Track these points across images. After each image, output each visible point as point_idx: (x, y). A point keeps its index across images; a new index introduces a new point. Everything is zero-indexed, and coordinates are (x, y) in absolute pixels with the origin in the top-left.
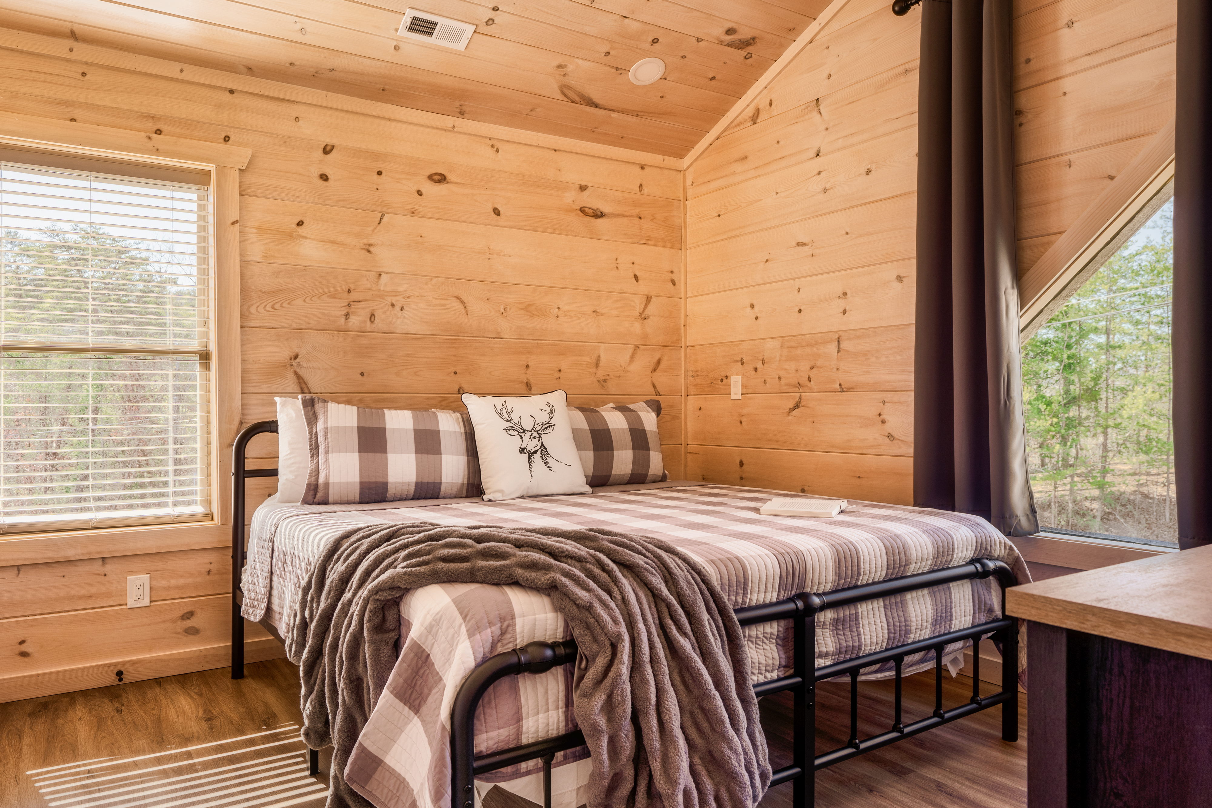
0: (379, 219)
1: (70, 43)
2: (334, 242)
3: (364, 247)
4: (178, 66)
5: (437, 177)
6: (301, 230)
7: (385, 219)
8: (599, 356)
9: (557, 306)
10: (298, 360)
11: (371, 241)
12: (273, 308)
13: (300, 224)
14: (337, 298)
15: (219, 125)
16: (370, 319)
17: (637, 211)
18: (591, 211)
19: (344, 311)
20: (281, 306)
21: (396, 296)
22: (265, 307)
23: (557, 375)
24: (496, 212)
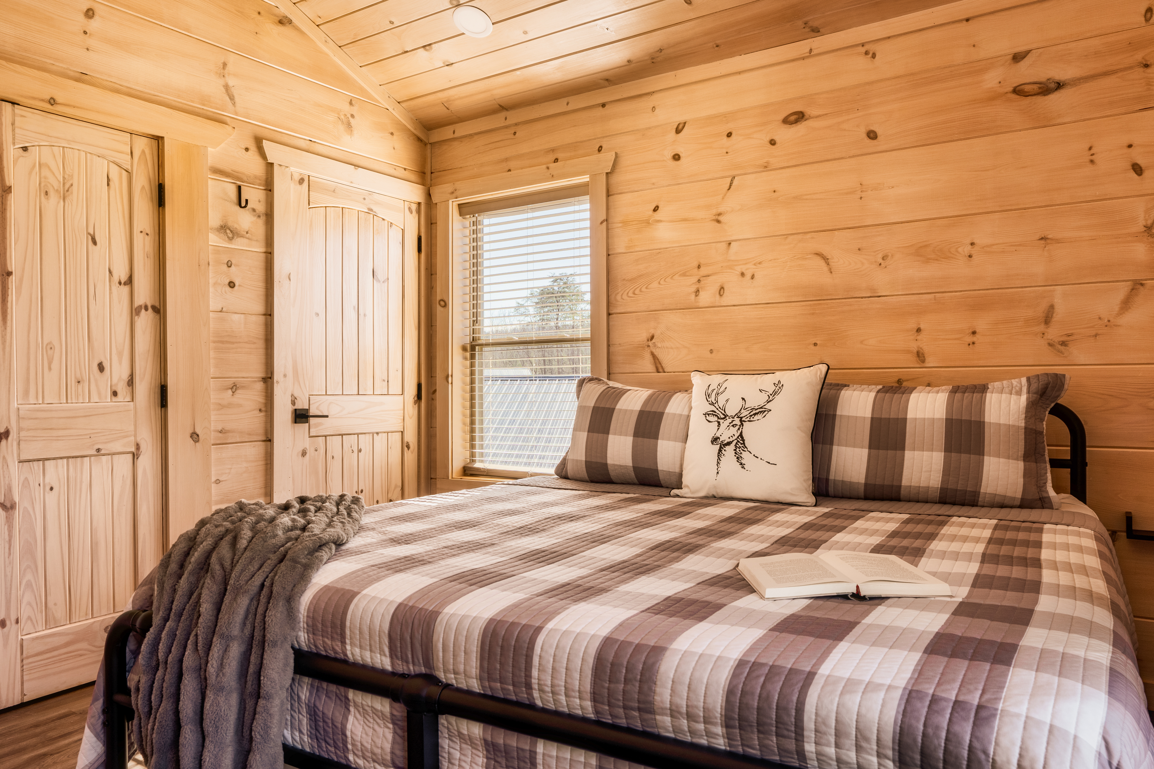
0: (729, 185)
1: (504, 114)
2: (685, 220)
3: (714, 218)
4: (565, 101)
5: (793, 118)
6: (658, 215)
7: (735, 182)
8: (1052, 307)
9: (969, 241)
10: (653, 341)
11: (720, 210)
12: (634, 294)
13: (656, 209)
14: (688, 276)
15: (595, 139)
16: (720, 293)
17: (1139, 56)
18: (1035, 87)
19: (693, 289)
20: (641, 291)
21: (746, 264)
22: (628, 293)
23: (970, 339)
24: (872, 135)
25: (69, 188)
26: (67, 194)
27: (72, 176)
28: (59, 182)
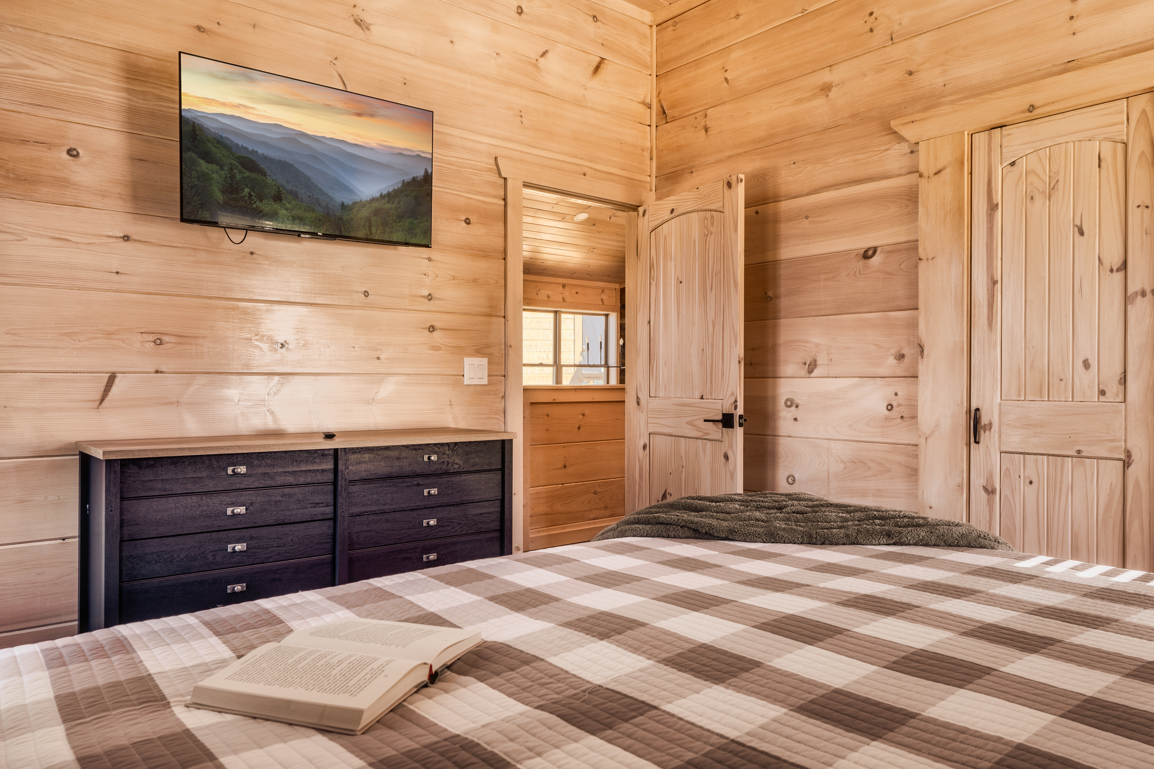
25: (1054, 186)
26: (1052, 192)
27: (1058, 171)
28: (1045, 183)
